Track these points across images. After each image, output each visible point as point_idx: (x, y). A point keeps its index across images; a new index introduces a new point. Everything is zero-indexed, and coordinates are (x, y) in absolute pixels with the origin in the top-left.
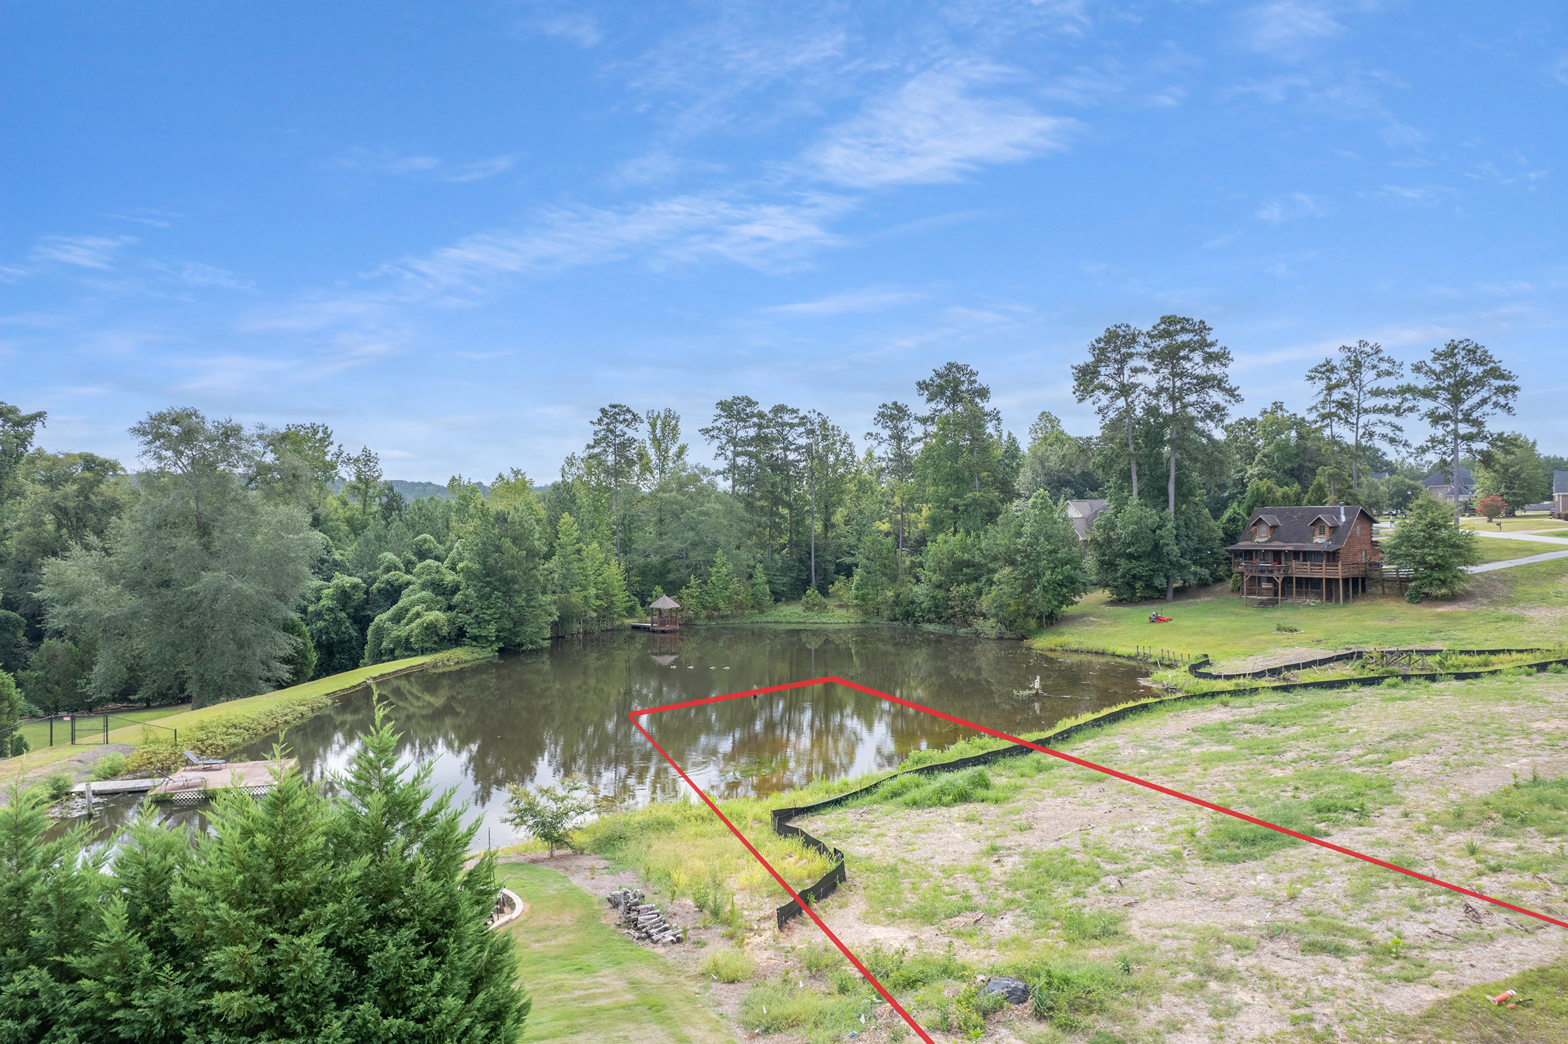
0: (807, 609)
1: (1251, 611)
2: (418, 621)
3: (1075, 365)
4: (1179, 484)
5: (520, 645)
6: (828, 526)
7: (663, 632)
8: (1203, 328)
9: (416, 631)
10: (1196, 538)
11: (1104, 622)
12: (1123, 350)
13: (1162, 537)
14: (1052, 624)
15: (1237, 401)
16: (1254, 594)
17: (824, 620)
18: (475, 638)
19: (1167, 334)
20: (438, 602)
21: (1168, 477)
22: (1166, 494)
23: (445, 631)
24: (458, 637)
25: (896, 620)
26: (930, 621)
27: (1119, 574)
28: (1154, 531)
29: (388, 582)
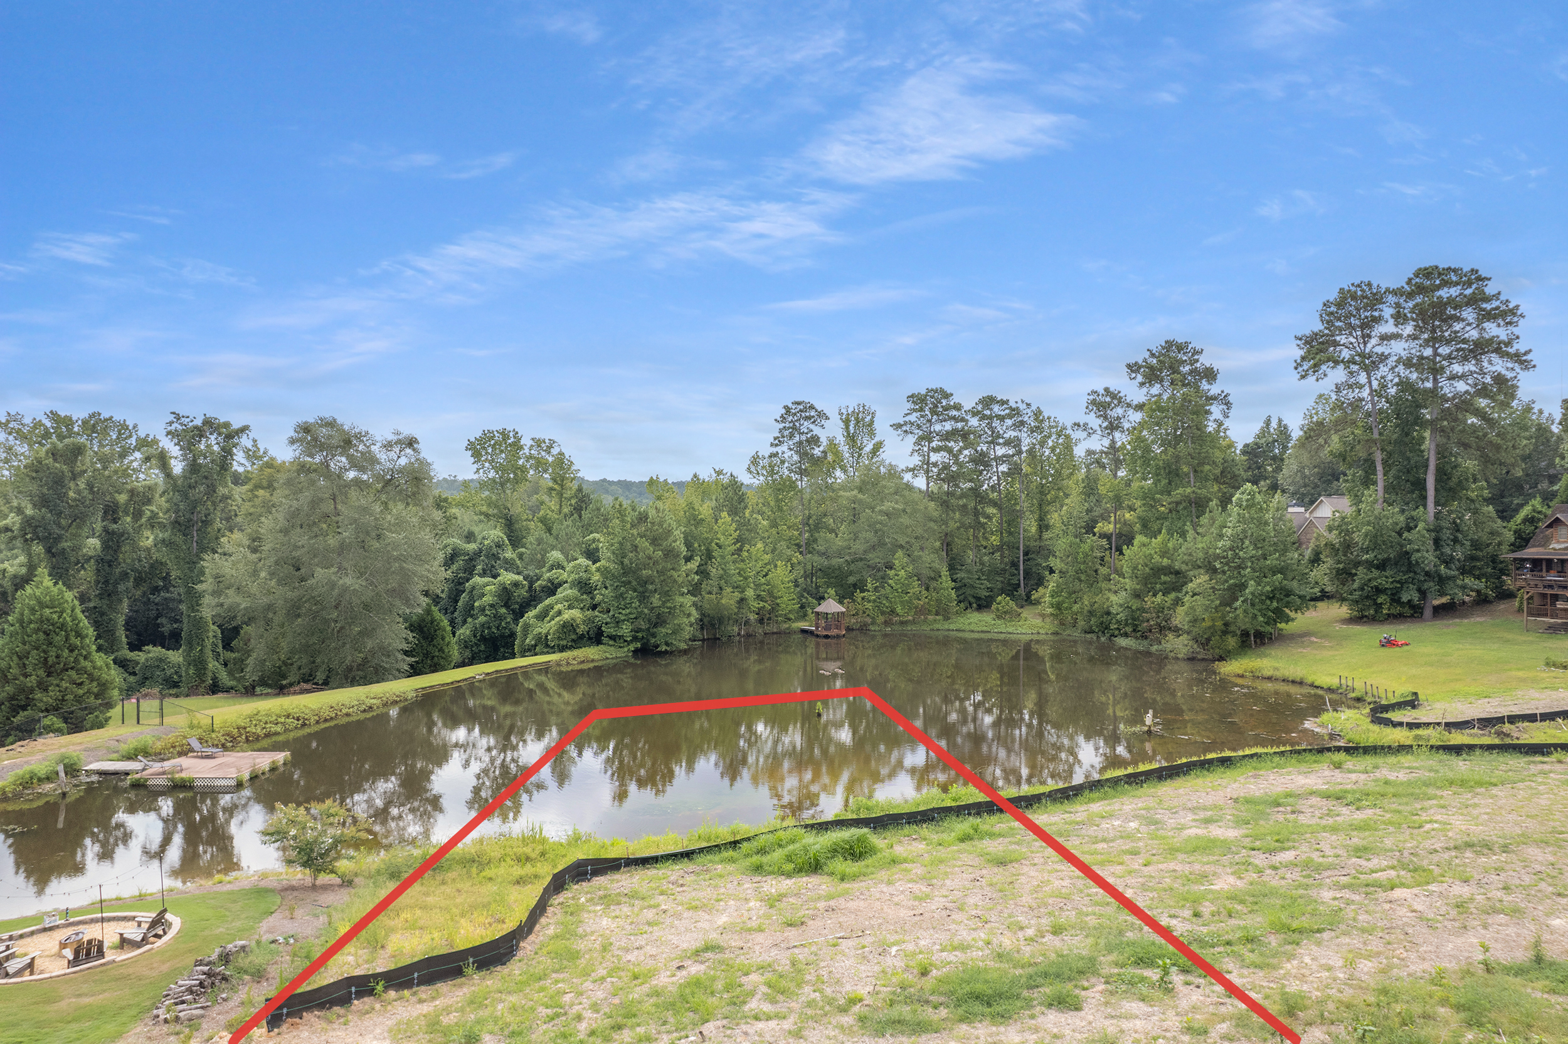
0: (999, 617)
1: (1531, 637)
2: (558, 619)
3: (1299, 335)
4: (1443, 475)
5: (657, 646)
6: (1043, 526)
7: (827, 637)
8: (1476, 278)
9: (554, 629)
10: (1468, 543)
11: (1327, 644)
12: (1364, 314)
13: (1410, 542)
14: (1263, 644)
15: (1527, 368)
16: (1546, 615)
17: (1010, 630)
18: (612, 638)
19: (1421, 289)
20: (582, 600)
21: (1427, 467)
22: (1424, 489)
23: (582, 629)
24: (596, 637)
25: (1092, 632)
26: (1126, 635)
27: (1356, 585)
28: (1400, 534)
29: (550, 581)
